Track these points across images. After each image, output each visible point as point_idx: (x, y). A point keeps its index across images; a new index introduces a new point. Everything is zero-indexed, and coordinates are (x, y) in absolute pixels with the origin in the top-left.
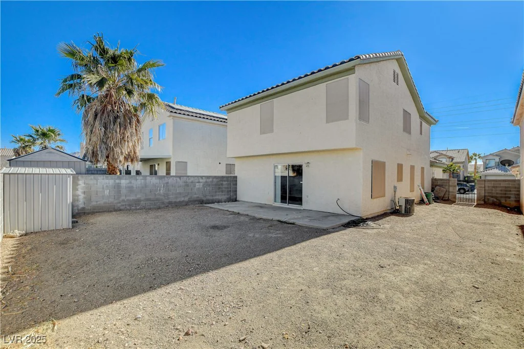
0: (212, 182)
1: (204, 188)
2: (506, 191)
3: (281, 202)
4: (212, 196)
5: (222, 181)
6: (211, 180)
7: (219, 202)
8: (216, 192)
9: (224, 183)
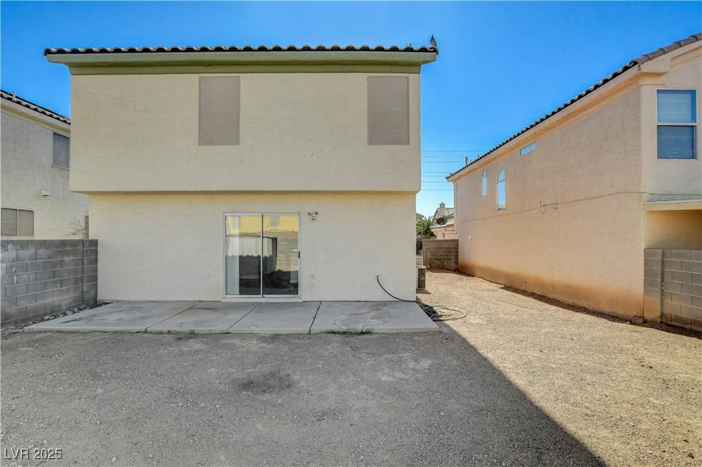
0: (35, 257)
1: (12, 277)
2: (448, 252)
3: (241, 293)
4: (36, 298)
5: (62, 253)
6: (31, 251)
7: (55, 313)
8: (45, 286)
9: (66, 259)
